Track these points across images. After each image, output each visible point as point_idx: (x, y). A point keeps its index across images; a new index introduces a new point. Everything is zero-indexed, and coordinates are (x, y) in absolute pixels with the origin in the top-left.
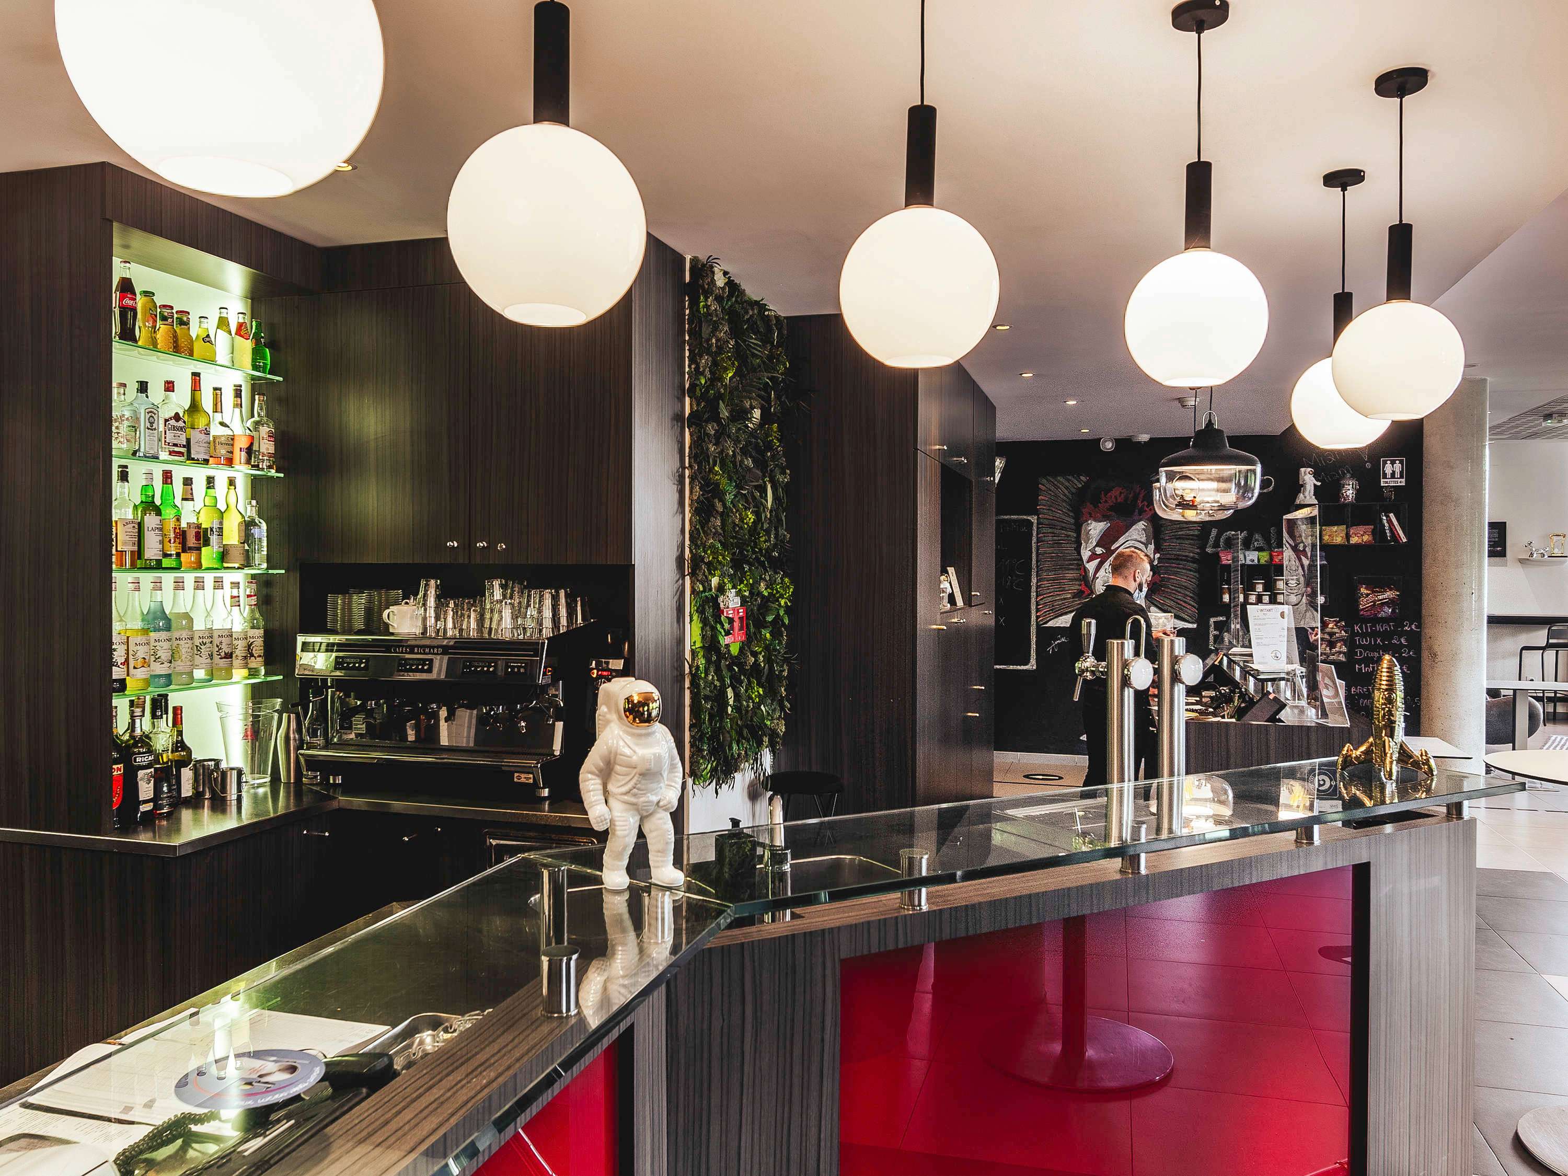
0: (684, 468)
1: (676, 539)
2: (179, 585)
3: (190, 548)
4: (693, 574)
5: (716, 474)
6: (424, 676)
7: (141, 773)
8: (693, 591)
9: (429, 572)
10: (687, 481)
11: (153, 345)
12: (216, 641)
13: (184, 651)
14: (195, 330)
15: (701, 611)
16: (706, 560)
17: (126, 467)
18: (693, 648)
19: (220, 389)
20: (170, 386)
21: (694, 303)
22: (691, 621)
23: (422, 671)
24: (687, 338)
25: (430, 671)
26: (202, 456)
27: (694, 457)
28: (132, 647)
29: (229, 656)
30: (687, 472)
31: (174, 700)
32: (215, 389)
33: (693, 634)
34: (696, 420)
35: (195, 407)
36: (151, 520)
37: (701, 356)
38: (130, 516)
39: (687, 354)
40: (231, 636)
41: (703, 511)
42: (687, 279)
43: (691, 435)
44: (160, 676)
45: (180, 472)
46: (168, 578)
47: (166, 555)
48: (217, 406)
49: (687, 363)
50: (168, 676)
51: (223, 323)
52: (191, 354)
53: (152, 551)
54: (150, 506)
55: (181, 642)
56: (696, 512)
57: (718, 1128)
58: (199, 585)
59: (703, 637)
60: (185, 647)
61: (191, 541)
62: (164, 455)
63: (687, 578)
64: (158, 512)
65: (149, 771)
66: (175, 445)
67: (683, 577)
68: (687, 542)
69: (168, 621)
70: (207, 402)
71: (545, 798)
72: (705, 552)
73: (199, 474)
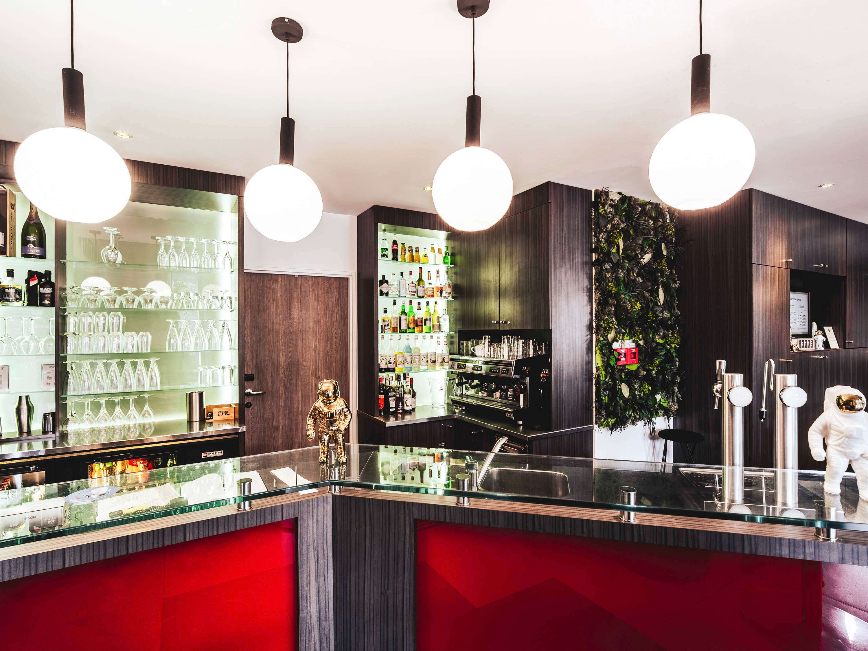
0: (592, 285)
1: (588, 317)
2: (416, 338)
3: (419, 326)
4: (597, 333)
5: (610, 286)
6: (479, 372)
7: (390, 399)
8: (598, 341)
9: (487, 333)
10: (594, 290)
11: (404, 260)
12: (429, 357)
13: (416, 360)
14: (421, 254)
15: (601, 350)
16: (603, 326)
17: (395, 300)
18: (597, 366)
19: (430, 272)
20: (411, 273)
21: (597, 210)
22: (596, 354)
23: (479, 370)
24: (593, 227)
25: (481, 370)
26: (421, 295)
27: (597, 280)
28: (397, 358)
29: (435, 362)
30: (594, 287)
31: (411, 375)
32: (429, 272)
33: (597, 360)
34: (599, 263)
35: (420, 279)
36: (403, 317)
37: (600, 234)
38: (397, 316)
39: (593, 233)
40: (435, 355)
41: (603, 304)
42: (593, 200)
43: (595, 270)
44: (408, 367)
45: (415, 301)
46: (412, 336)
47: (409, 328)
48: (429, 278)
49: (593, 237)
50: (411, 368)
51: (433, 249)
52: (419, 262)
53: (404, 327)
54: (404, 313)
55: (415, 357)
56: (599, 304)
57: (354, 575)
58: (424, 338)
59: (603, 361)
60: (417, 359)
61: (419, 324)
62: (408, 296)
63: (594, 335)
64: (406, 314)
65: (393, 398)
66: (412, 292)
67: (592, 334)
68: (594, 318)
69: (411, 349)
70: (425, 277)
71: (520, 425)
72: (604, 323)
73: (423, 301)
